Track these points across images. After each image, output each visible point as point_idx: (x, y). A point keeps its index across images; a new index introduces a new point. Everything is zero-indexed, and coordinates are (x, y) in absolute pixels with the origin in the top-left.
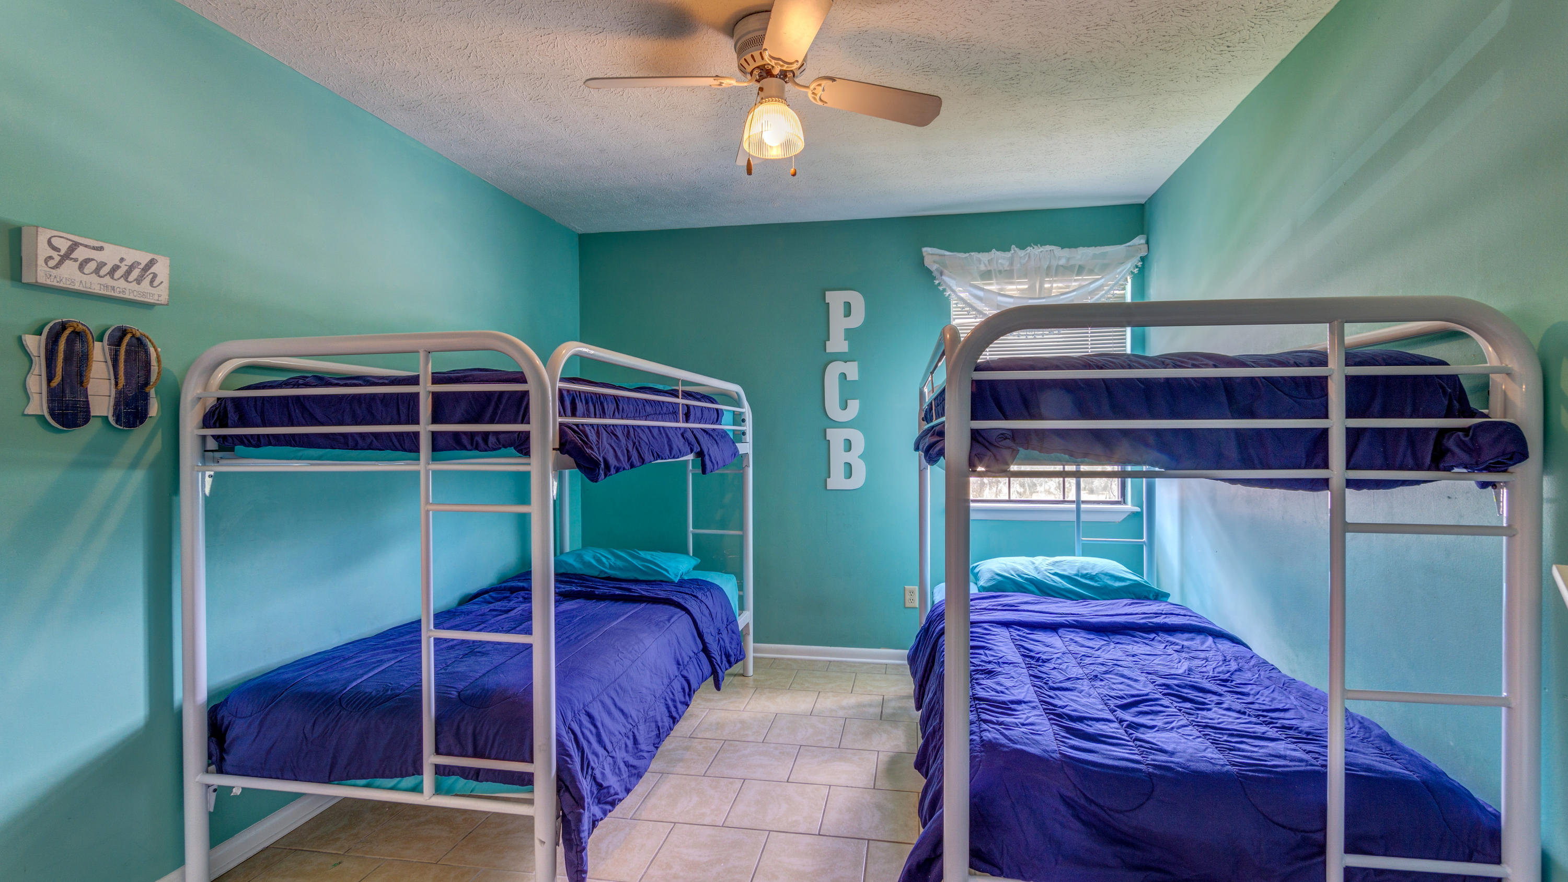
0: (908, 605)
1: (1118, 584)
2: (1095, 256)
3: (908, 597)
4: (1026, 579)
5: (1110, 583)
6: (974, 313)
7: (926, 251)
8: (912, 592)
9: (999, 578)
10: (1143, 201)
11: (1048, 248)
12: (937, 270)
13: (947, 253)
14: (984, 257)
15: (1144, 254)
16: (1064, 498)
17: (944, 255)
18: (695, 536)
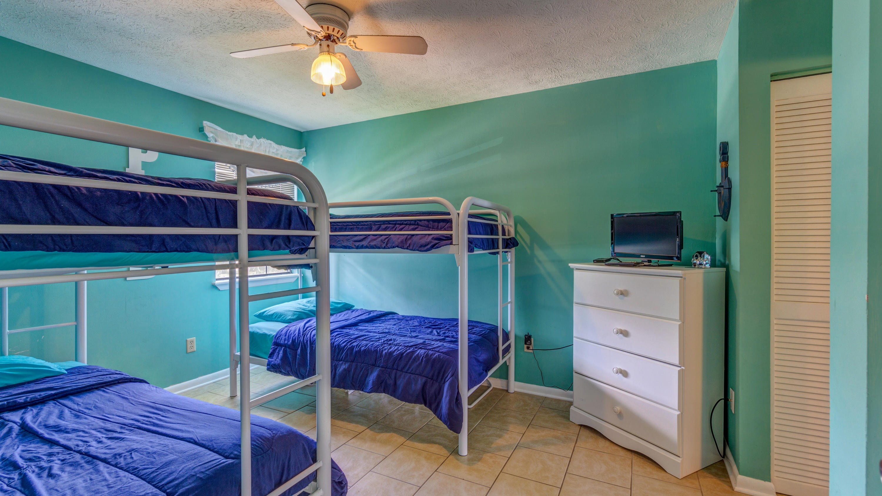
0: (189, 351)
1: (339, 306)
2: (288, 151)
3: (189, 346)
4: (309, 311)
5: (337, 305)
6: (232, 168)
7: (206, 124)
8: (192, 342)
9: (298, 313)
10: (302, 131)
11: (269, 141)
12: (213, 137)
13: (219, 129)
14: (240, 137)
15: (305, 155)
16: (266, 273)
17: (217, 130)
18: (10, 335)
